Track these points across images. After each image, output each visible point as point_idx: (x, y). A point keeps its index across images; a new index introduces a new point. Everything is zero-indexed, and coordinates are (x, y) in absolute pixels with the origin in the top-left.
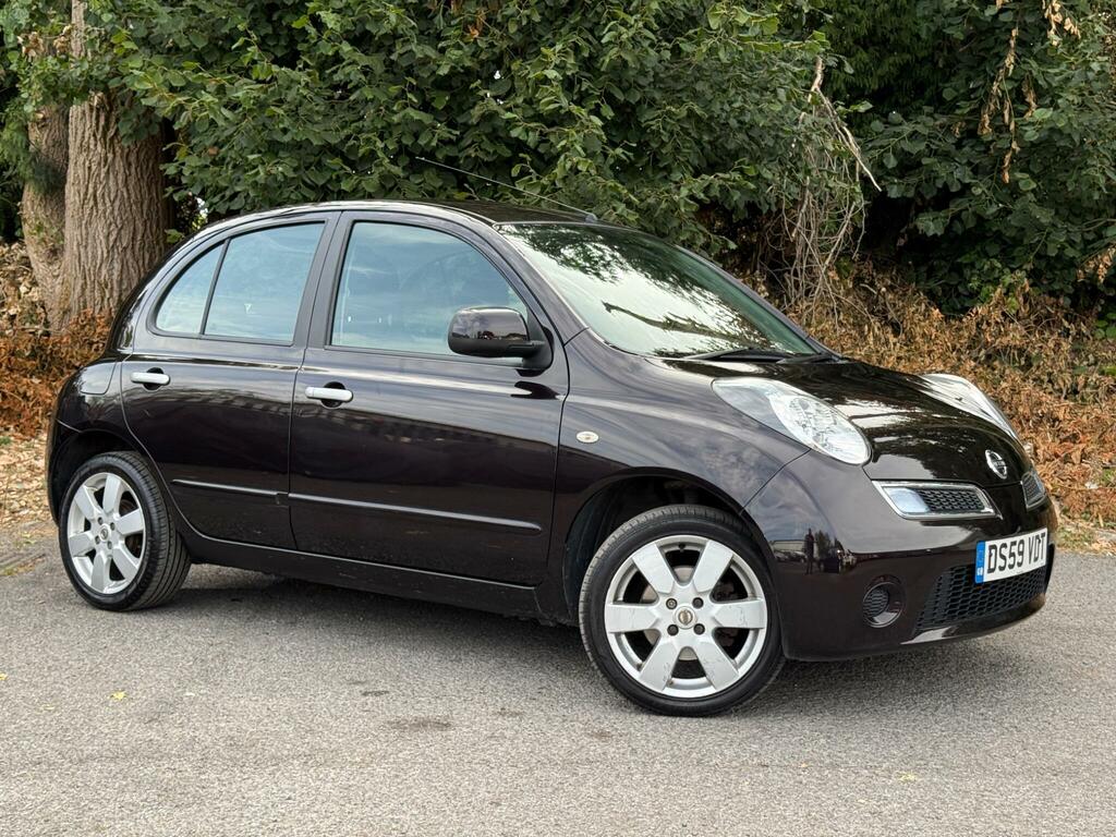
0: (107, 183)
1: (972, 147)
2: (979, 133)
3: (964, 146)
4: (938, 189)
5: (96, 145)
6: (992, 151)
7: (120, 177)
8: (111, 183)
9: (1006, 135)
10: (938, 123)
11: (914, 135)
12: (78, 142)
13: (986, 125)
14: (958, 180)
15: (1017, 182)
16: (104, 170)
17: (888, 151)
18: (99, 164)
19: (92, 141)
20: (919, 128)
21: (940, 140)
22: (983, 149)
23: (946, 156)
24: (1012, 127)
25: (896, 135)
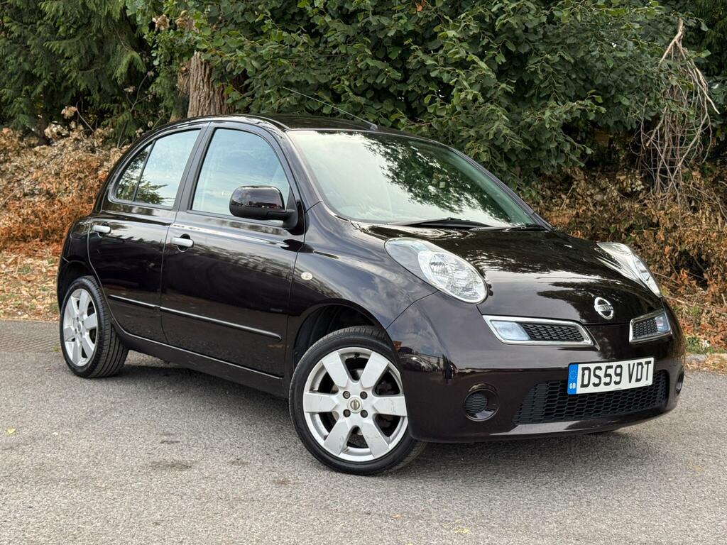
0: (210, 110)
5: (203, 86)
7: (217, 106)
8: (212, 110)
12: (194, 84)
16: (208, 102)
18: (205, 98)
19: (201, 84)
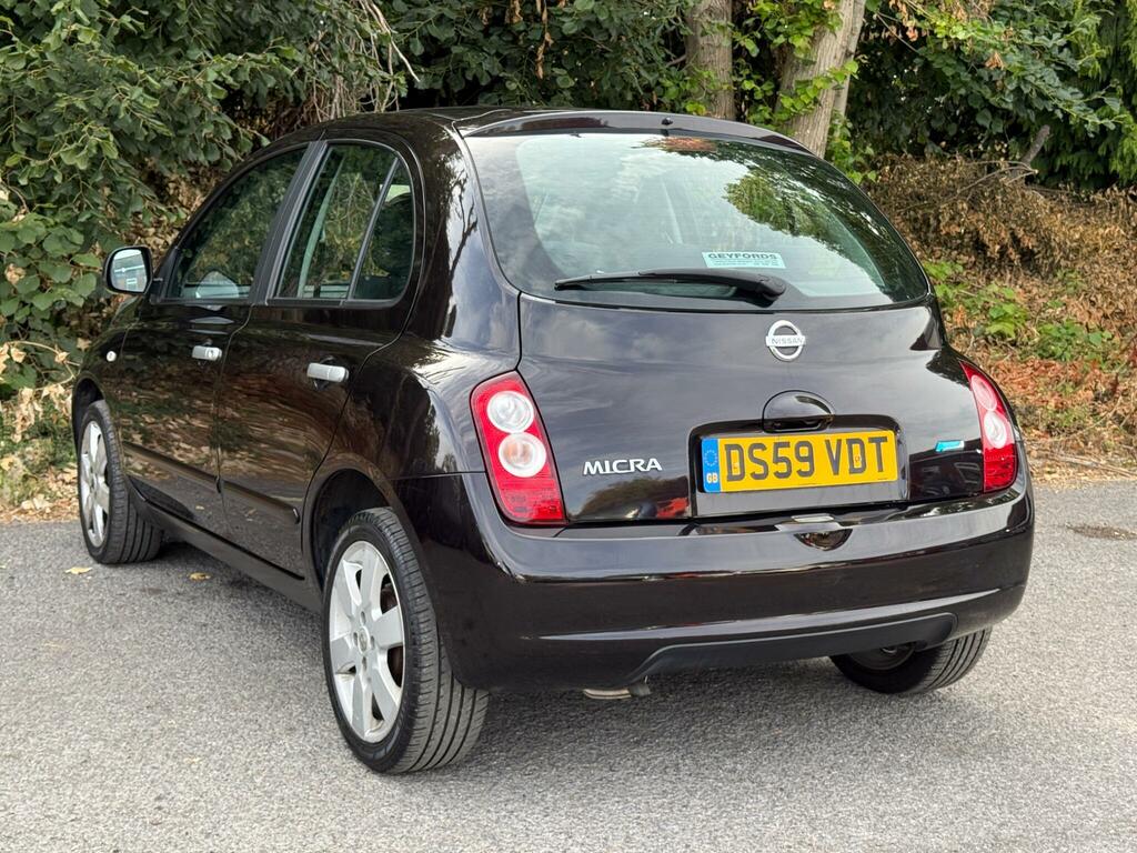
1: (499, 36)
2: (507, 21)
3: (491, 35)
4: (467, 81)
6: (521, 43)
9: (537, 25)
10: (464, 7)
11: (440, 19)
13: (517, 13)
14: (488, 72)
15: (554, 78)
17: (413, 36)
20: (446, 11)
21: (467, 26)
22: (510, 39)
23: (474, 45)
24: (545, 16)
25: (420, 17)
